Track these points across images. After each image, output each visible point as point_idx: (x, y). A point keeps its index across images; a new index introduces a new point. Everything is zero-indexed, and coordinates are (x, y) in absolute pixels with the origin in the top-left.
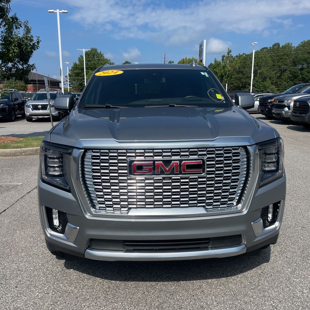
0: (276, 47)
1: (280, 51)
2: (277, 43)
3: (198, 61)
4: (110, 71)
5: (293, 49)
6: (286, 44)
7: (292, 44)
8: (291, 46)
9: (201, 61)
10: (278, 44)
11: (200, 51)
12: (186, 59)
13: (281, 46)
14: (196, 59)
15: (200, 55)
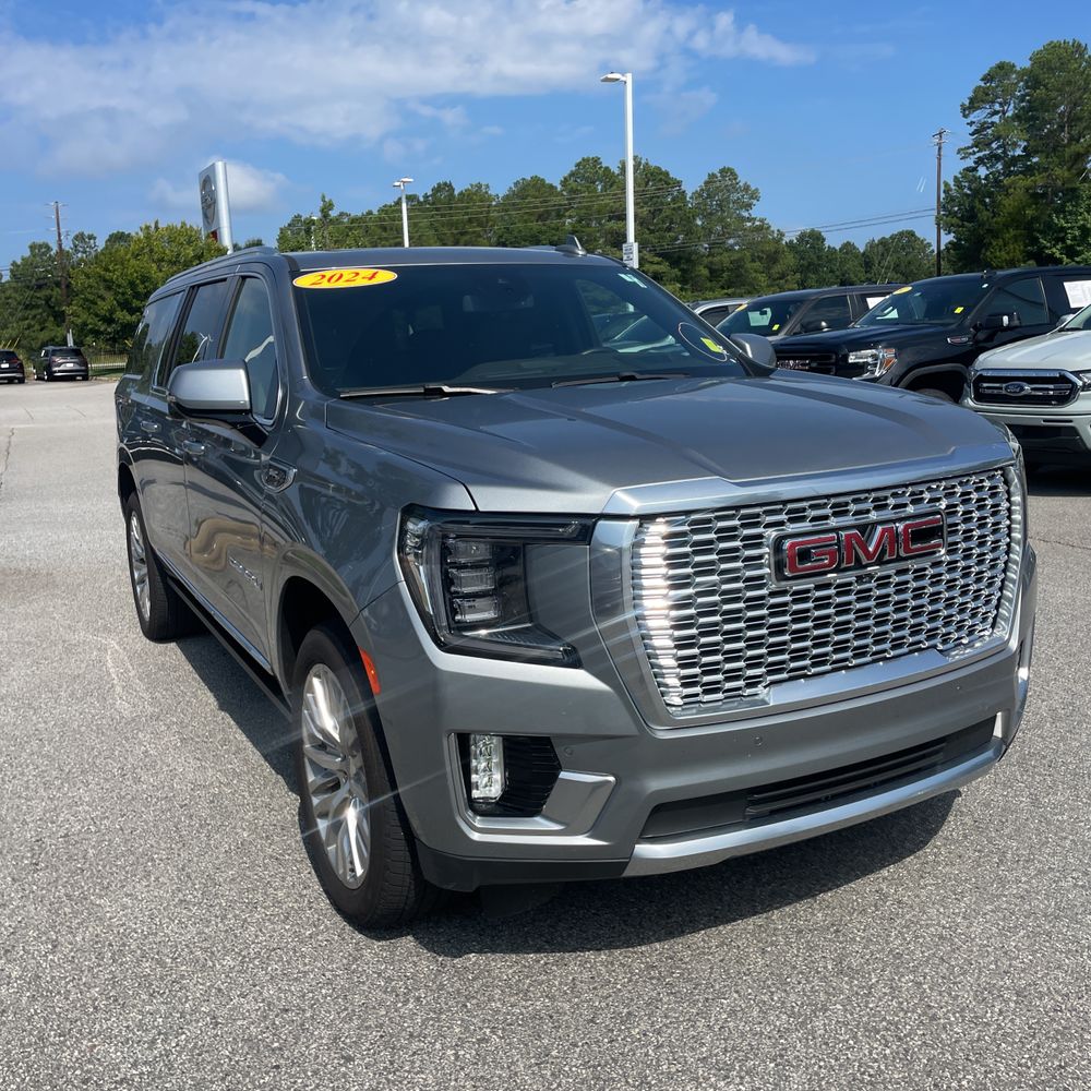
0: (443, 195)
1: (457, 208)
2: (445, 184)
3: (203, 234)
4: (347, 272)
5: (494, 203)
6: (472, 185)
7: (487, 186)
8: (486, 193)
9: (215, 235)
10: (449, 186)
11: (204, 200)
12: (157, 228)
13: (456, 193)
14: (195, 228)
15: (206, 216)
